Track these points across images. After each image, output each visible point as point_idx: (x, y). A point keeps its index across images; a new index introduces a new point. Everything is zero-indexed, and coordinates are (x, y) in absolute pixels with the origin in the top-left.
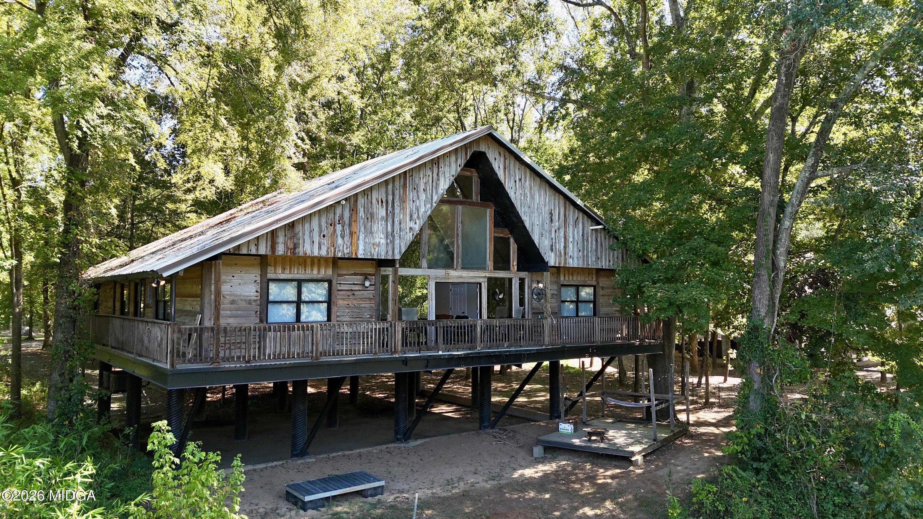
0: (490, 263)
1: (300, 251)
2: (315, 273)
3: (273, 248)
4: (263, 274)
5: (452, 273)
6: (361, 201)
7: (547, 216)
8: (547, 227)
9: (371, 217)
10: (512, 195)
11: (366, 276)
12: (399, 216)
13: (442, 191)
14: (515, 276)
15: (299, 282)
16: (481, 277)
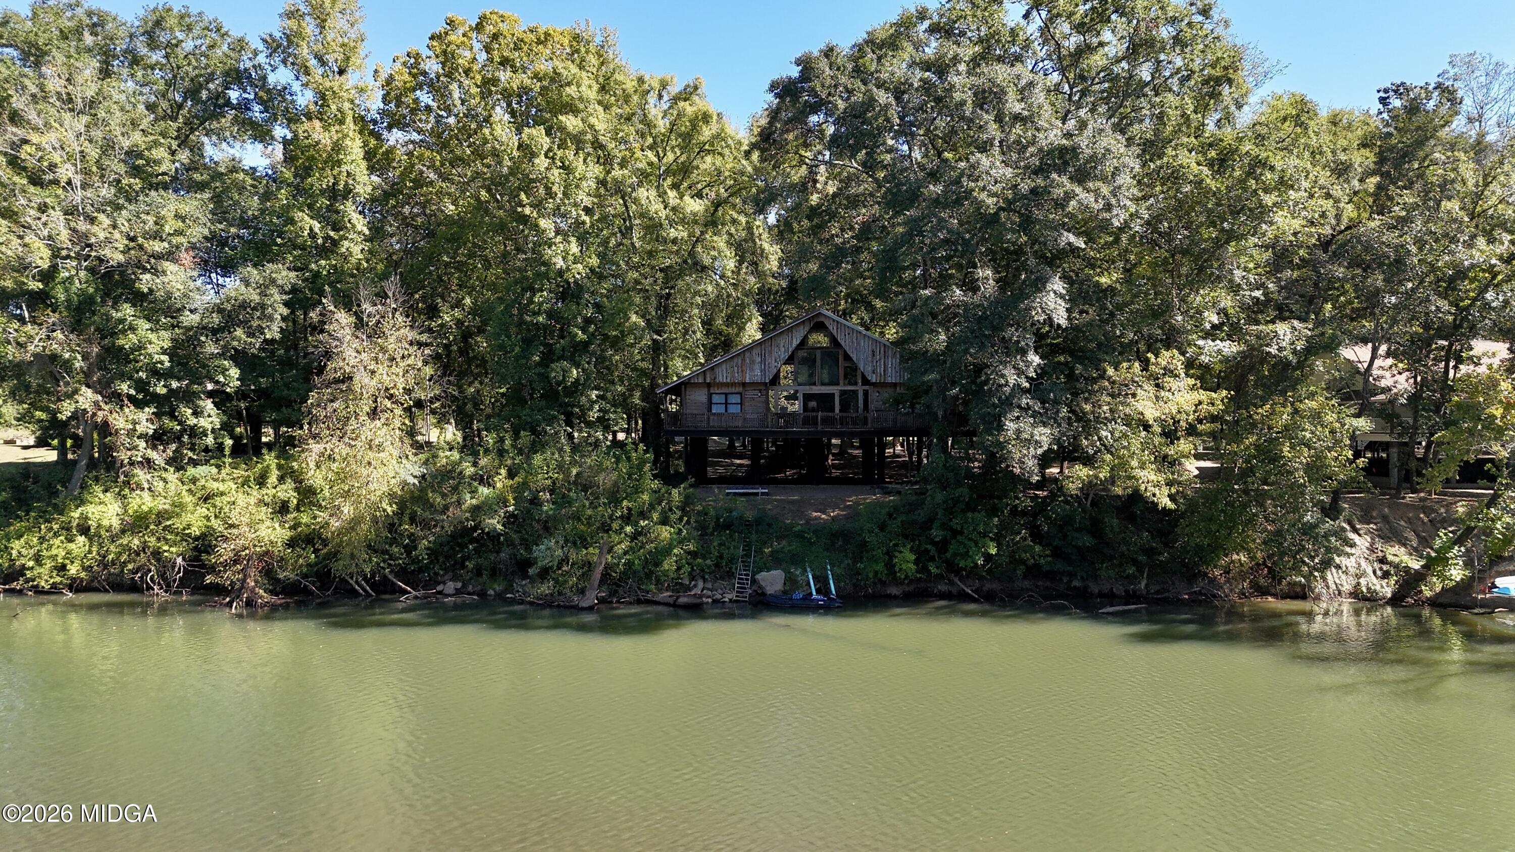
0: (842, 382)
1: (717, 381)
2: (733, 390)
3: (705, 380)
4: (709, 390)
5: (815, 387)
6: (747, 354)
7: (870, 353)
8: (870, 359)
9: (753, 362)
10: (843, 343)
11: (760, 391)
12: (768, 361)
13: (794, 345)
14: (860, 388)
15: (726, 394)
16: (834, 390)
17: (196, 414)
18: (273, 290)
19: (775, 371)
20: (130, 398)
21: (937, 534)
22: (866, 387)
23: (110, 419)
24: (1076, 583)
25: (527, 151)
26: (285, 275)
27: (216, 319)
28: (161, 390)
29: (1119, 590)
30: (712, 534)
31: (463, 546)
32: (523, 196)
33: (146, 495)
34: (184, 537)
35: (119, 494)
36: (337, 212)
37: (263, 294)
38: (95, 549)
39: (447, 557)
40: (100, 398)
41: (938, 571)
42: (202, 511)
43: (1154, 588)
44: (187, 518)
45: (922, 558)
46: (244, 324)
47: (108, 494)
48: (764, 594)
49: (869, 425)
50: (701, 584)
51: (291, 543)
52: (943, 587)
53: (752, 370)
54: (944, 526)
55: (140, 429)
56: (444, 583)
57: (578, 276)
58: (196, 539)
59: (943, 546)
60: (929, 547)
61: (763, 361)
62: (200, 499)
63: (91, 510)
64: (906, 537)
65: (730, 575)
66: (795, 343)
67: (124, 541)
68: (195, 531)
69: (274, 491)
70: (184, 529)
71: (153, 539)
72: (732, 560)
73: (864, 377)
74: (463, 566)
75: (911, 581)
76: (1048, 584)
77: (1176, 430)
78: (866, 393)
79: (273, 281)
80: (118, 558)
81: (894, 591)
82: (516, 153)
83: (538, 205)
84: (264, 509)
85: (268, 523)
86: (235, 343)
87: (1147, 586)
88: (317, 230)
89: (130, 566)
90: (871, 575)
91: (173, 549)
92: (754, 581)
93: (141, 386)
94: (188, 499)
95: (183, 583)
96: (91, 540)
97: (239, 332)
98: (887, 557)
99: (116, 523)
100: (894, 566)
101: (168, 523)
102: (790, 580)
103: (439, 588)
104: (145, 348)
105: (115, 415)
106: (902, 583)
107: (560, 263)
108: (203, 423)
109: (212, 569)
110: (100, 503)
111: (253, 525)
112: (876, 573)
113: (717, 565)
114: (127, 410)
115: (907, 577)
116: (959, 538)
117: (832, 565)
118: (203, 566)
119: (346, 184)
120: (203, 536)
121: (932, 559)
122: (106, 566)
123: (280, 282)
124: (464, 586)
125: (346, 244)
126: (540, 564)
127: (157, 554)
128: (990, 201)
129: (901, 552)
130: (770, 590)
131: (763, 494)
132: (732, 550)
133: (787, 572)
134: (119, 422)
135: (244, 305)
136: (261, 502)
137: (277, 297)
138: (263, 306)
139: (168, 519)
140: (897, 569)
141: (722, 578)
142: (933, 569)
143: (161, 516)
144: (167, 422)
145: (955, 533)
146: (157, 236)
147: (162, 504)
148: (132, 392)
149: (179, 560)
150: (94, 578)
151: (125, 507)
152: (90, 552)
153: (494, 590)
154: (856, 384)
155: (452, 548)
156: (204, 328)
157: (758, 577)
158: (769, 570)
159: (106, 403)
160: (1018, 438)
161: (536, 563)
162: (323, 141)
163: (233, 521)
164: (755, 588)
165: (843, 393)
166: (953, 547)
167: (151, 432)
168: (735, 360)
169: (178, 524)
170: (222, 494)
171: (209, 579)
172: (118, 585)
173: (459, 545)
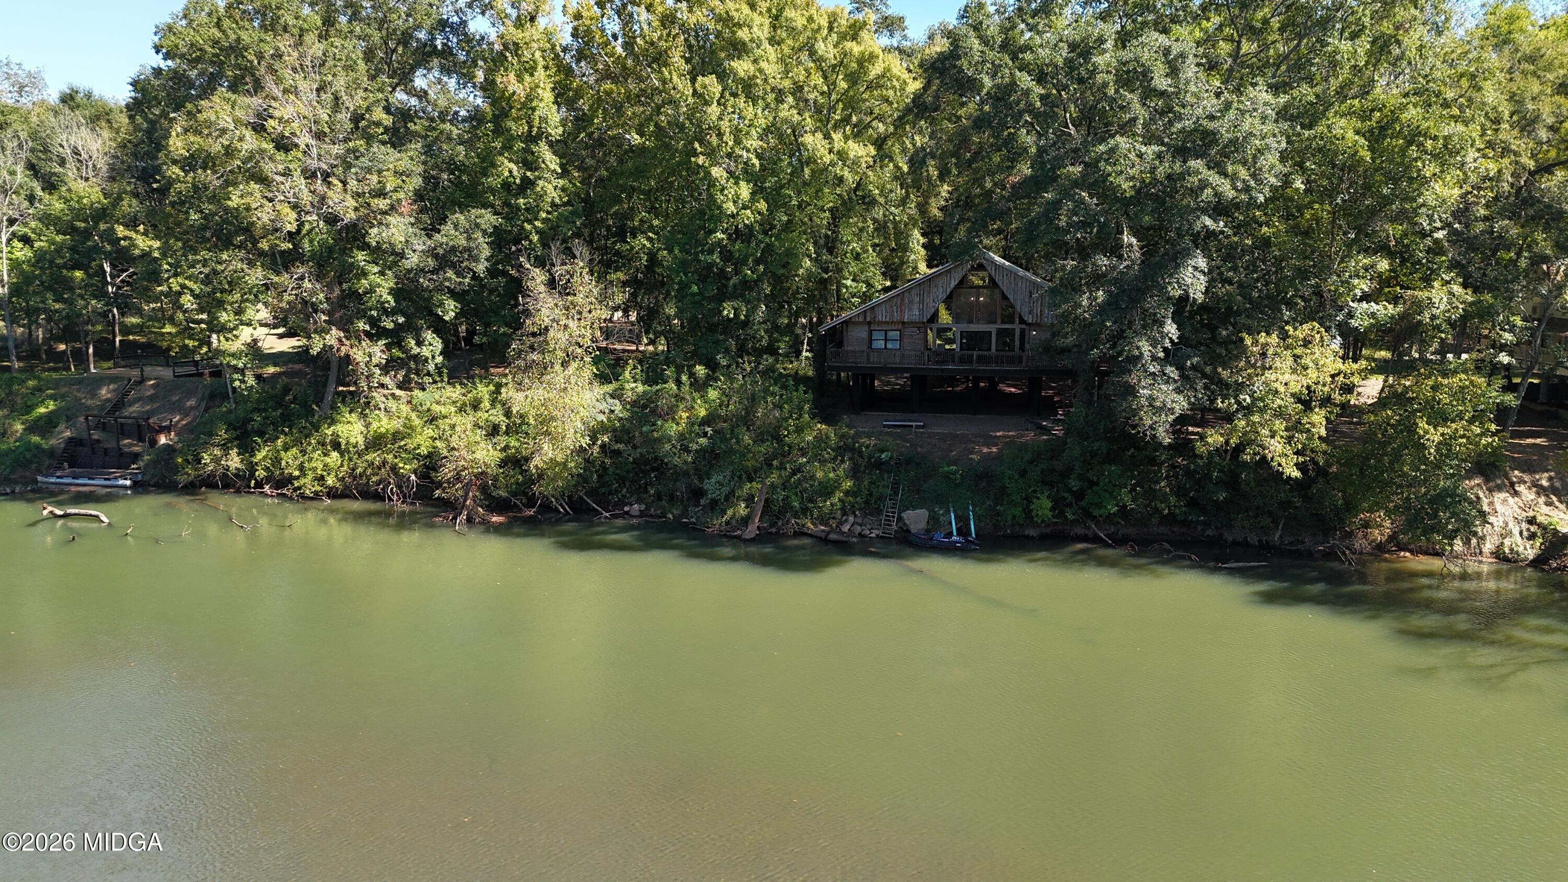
0: (999, 321)
1: (877, 319)
2: (893, 327)
3: (865, 318)
4: (869, 327)
5: (971, 325)
6: (906, 295)
7: (1028, 294)
8: (1027, 300)
9: (911, 302)
10: (1000, 284)
11: (919, 328)
12: (926, 300)
13: (952, 286)
14: (1017, 327)
15: (886, 331)
16: (992, 328)
17: (419, 343)
18: (478, 235)
19: (933, 310)
20: (367, 334)
21: (1075, 484)
22: (1023, 326)
23: (351, 353)
24: (1209, 532)
25: (702, 99)
26: (488, 219)
27: (431, 262)
28: (390, 326)
29: (1253, 539)
30: (864, 472)
31: (646, 473)
32: (697, 145)
33: (382, 414)
34: (418, 457)
35: (361, 413)
36: (533, 153)
37: (469, 239)
38: (345, 463)
39: (633, 482)
40: (342, 335)
41: (1074, 517)
42: (429, 432)
43: (1287, 540)
44: (419, 439)
45: (1058, 505)
46: (453, 266)
47: (353, 415)
48: (908, 531)
49: (1024, 365)
50: (851, 519)
51: (503, 463)
52: (1079, 531)
53: (910, 309)
54: (1081, 478)
55: (375, 360)
56: (631, 505)
57: (747, 222)
58: (426, 457)
59: (1079, 495)
60: (1066, 495)
61: (922, 301)
62: (426, 422)
63: (341, 429)
64: (1045, 483)
65: (879, 511)
66: (953, 284)
67: (369, 457)
68: (424, 451)
69: (486, 415)
70: (415, 449)
71: (391, 456)
72: (881, 498)
73: (1021, 318)
74: (646, 491)
75: (1048, 525)
76: (1184, 529)
77: (1311, 400)
78: (1023, 332)
79: (477, 225)
80: (364, 471)
81: (1032, 532)
82: (691, 100)
83: (711, 153)
84: (479, 431)
85: (483, 445)
86: (447, 284)
87: (1281, 537)
88: (515, 173)
89: (374, 479)
90: (1009, 518)
91: (407, 467)
92: (900, 519)
93: (373, 322)
94: (417, 422)
95: (417, 496)
96: (342, 455)
97: (450, 274)
98: (1025, 502)
99: (361, 440)
100: (1032, 511)
101: (403, 443)
102: (933, 519)
103: (626, 509)
104: (375, 291)
105: (355, 350)
106: (1038, 526)
107: (730, 208)
108: (426, 352)
109: (439, 485)
110: (349, 422)
111: (470, 448)
112: (1014, 517)
113: (867, 502)
114: (364, 344)
115: (1043, 521)
116: (1095, 488)
117: (974, 506)
118: (433, 482)
119: (540, 128)
120: (430, 455)
121: (1070, 505)
122: (355, 478)
123: (483, 227)
124: (647, 508)
125: (541, 183)
126: (709, 496)
127: (394, 468)
128: (1126, 185)
129: (1039, 499)
130: (914, 529)
131: (918, 427)
132: (881, 490)
133: (931, 511)
134: (358, 356)
135: (453, 250)
136: (476, 425)
137: (481, 240)
138: (468, 250)
139: (402, 439)
140: (1034, 514)
141: (871, 514)
142: (1070, 516)
143: (396, 436)
144: (396, 352)
145: (1092, 484)
146: (381, 193)
147: (397, 424)
148: (367, 328)
149: (413, 477)
150: (346, 487)
151: (367, 426)
152: (342, 465)
153: (672, 513)
154: (1013, 322)
155: (637, 474)
156: (422, 270)
157: (903, 515)
158: (915, 508)
159: (348, 339)
160: (1151, 405)
161: (707, 495)
162: (518, 92)
163: (453, 444)
164: (900, 524)
165: (1000, 332)
166: (1089, 497)
167: (384, 362)
168: (895, 300)
169: (410, 444)
170: (445, 417)
171: (437, 493)
172: (367, 494)
173: (642, 471)
